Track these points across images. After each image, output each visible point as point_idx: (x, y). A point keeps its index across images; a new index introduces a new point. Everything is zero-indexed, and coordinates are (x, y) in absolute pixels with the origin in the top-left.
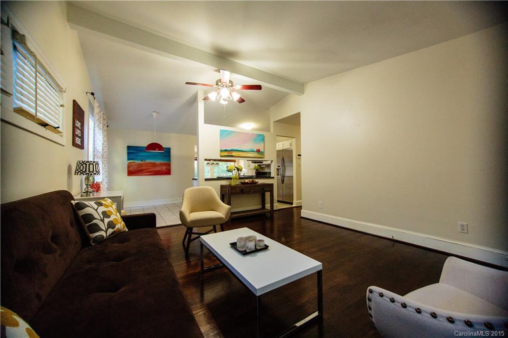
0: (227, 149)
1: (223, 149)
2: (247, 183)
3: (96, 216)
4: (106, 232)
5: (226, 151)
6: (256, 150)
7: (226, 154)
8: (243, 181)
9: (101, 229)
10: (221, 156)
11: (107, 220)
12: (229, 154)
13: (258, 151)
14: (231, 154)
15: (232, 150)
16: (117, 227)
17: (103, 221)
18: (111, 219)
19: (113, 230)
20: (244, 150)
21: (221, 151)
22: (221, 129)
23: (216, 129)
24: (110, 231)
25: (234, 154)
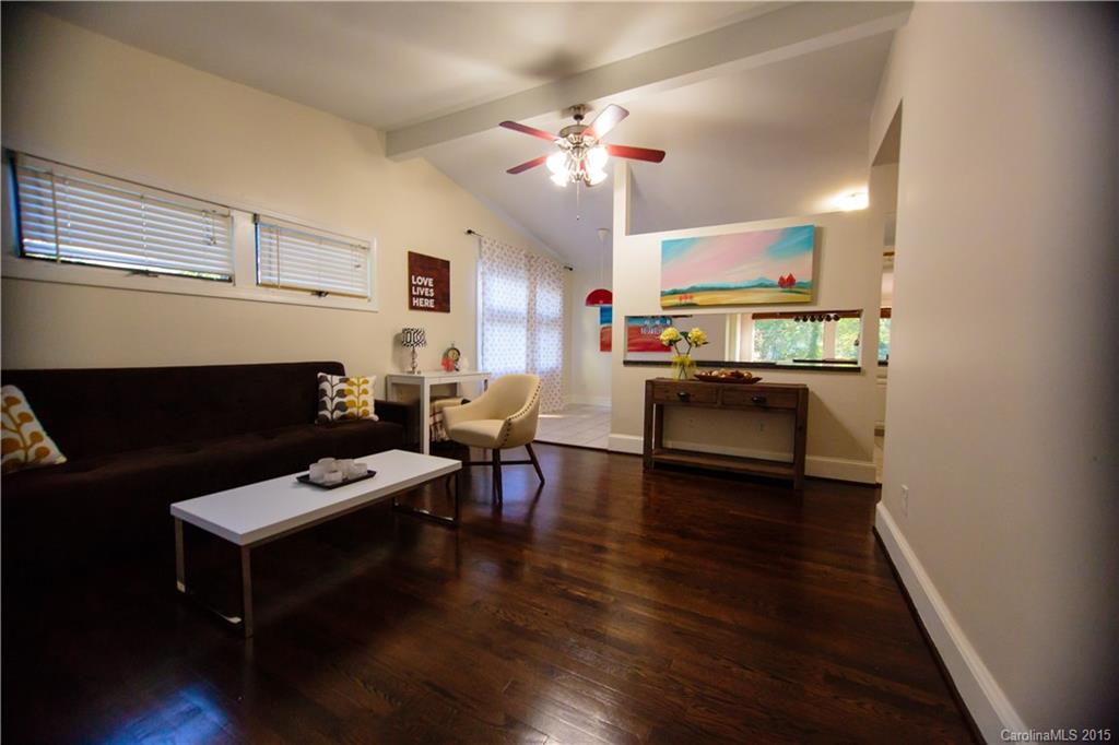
0: (678, 288)
1: (668, 290)
2: (716, 379)
3: (329, 393)
4: (332, 413)
5: (675, 292)
6: (776, 281)
7: (675, 300)
8: (703, 372)
9: (326, 409)
10: (665, 308)
11: (337, 400)
12: (683, 302)
13: (788, 283)
14: (688, 301)
15: (694, 290)
16: (349, 411)
17: (332, 399)
18: (345, 400)
19: (342, 413)
20: (732, 285)
21: (663, 294)
22: (666, 239)
23: (653, 241)
24: (338, 414)
25: (697, 299)
